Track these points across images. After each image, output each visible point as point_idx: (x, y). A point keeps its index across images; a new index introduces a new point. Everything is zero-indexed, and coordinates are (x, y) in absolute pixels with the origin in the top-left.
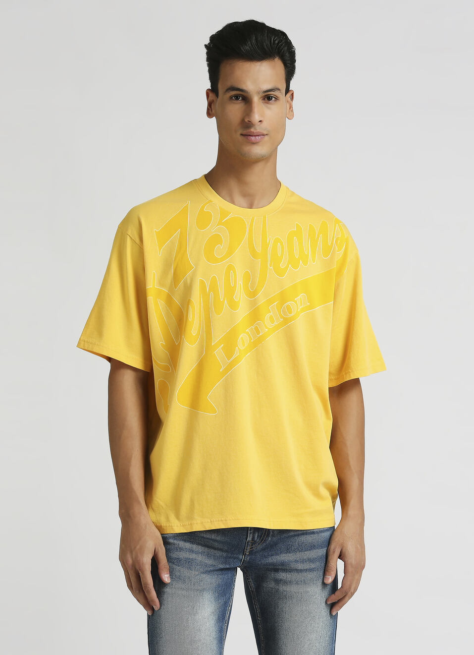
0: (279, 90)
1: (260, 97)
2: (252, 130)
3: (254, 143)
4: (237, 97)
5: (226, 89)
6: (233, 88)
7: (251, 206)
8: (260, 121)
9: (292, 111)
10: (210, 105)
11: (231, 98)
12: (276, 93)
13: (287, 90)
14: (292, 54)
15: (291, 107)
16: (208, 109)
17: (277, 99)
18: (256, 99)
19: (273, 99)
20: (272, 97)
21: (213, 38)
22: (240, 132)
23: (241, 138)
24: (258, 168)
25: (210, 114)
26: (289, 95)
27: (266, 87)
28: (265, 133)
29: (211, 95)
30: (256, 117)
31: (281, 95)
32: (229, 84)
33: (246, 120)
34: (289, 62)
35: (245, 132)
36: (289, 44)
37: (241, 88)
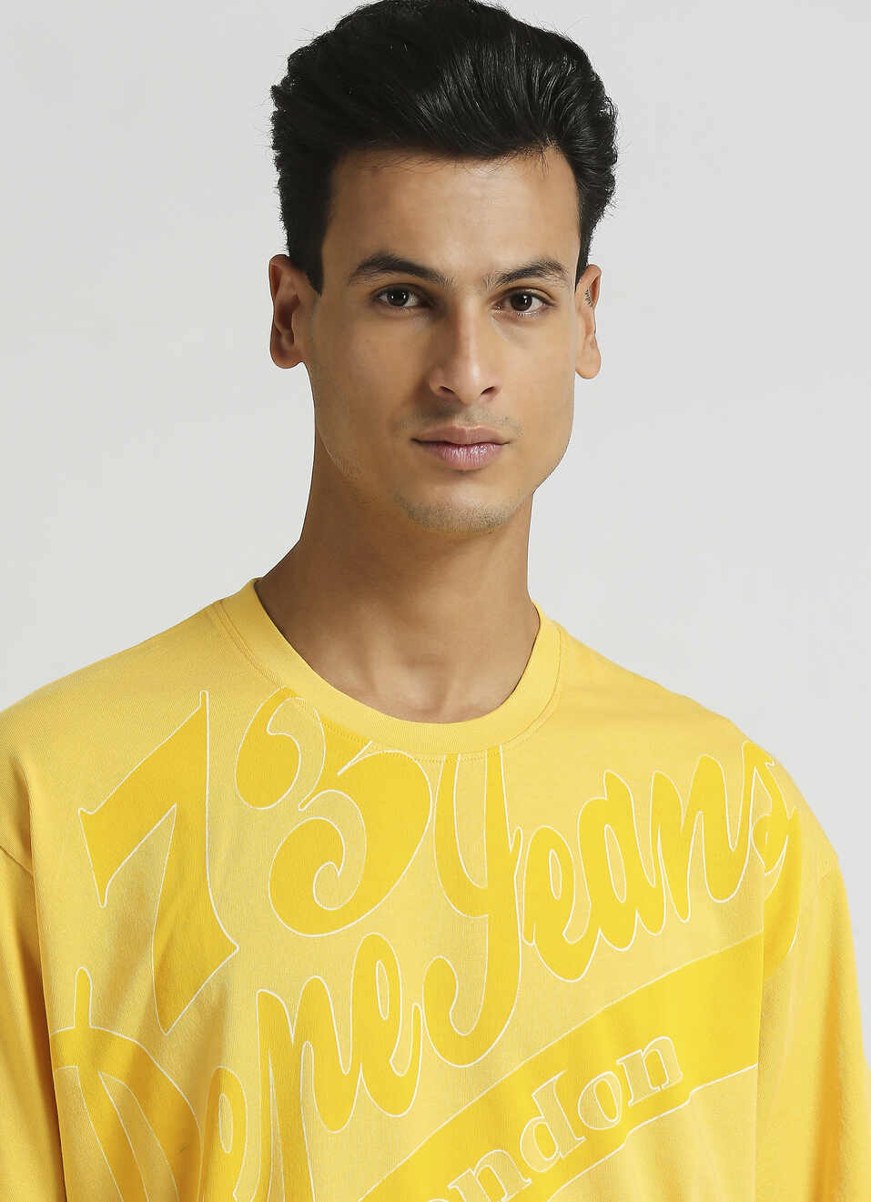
0: (557, 268)
1: (487, 294)
2: (458, 423)
3: (462, 474)
4: (397, 296)
5: (358, 260)
6: (386, 263)
7: (431, 712)
8: (489, 391)
9: (594, 344)
10: (284, 316)
11: (375, 298)
12: (549, 282)
13: (583, 267)
14: (604, 127)
15: (589, 329)
16: (276, 334)
17: (548, 302)
18: (473, 308)
19: (536, 303)
20: (530, 296)
21: (300, 61)
22: (413, 428)
23: (414, 455)
24: (465, 564)
25: (283, 352)
26: (585, 284)
27: (511, 258)
28: (504, 433)
29: (287, 277)
30: (474, 375)
31: (563, 288)
32: (370, 245)
33: (435, 387)
34: (592, 161)
35: (429, 431)
36: (591, 88)
37: (420, 263)
